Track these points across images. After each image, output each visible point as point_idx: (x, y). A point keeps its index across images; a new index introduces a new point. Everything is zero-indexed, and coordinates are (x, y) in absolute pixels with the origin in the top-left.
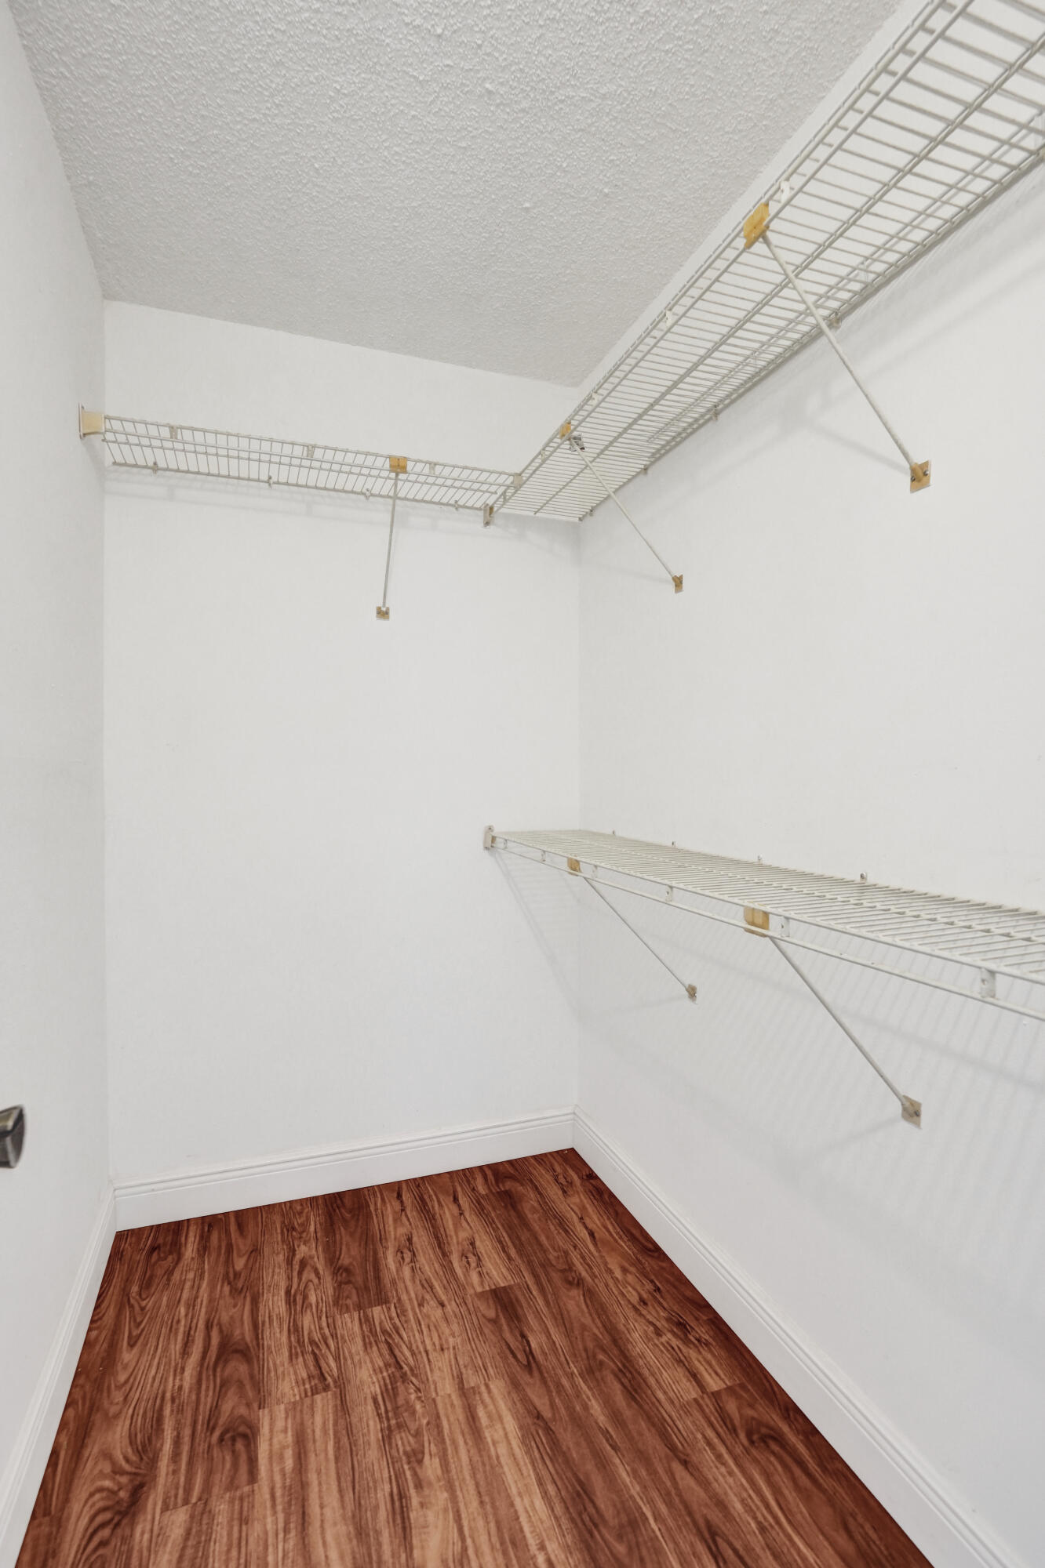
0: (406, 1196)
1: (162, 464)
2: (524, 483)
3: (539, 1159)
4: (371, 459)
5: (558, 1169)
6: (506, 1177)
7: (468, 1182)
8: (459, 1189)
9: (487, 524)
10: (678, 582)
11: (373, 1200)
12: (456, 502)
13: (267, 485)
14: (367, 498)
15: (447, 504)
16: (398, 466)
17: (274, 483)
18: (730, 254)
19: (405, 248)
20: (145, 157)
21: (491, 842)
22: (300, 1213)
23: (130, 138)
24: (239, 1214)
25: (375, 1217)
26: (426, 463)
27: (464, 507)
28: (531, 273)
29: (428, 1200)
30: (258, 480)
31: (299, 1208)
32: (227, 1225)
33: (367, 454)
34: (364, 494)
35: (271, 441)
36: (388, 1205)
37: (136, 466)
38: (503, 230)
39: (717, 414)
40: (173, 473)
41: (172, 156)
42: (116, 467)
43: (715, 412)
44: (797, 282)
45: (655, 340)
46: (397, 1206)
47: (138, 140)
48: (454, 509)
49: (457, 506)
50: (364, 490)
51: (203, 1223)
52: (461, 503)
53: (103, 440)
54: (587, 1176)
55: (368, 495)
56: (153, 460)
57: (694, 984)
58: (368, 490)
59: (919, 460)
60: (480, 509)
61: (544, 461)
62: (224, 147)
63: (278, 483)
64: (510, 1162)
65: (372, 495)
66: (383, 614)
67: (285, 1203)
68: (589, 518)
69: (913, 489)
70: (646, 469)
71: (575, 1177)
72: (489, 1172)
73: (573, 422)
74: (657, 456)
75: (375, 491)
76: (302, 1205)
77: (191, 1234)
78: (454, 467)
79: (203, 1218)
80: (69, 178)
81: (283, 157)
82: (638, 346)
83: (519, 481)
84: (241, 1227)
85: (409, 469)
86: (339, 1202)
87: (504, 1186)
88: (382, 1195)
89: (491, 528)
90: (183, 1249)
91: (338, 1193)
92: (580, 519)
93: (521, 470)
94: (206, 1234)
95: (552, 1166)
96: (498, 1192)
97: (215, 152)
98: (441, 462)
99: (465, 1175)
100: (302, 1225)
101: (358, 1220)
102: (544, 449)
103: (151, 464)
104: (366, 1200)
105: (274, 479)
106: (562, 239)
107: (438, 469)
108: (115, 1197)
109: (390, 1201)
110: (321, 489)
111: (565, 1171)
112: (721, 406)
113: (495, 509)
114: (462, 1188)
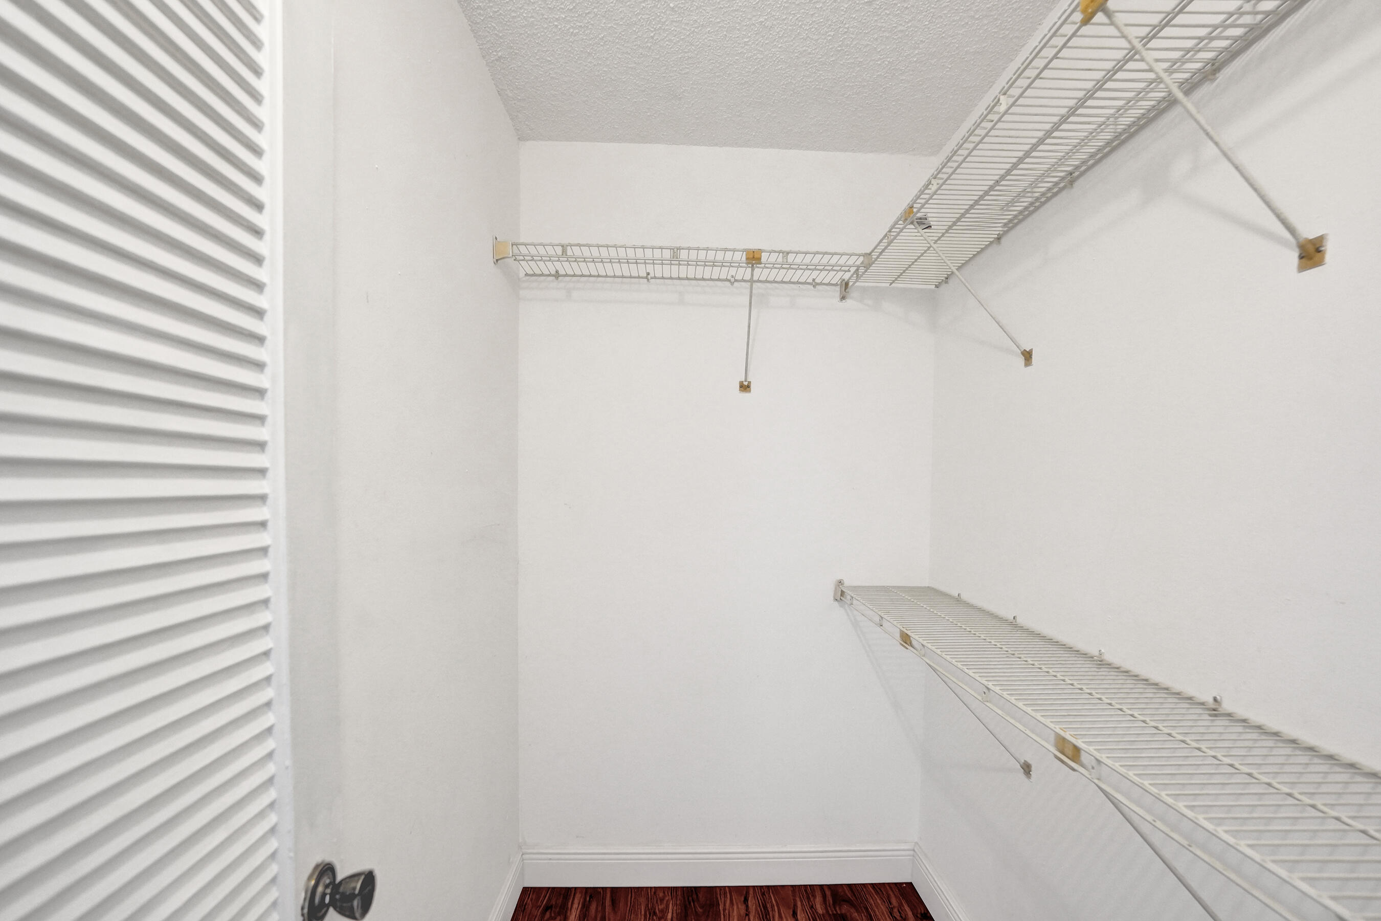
0: (751, 903)
1: (562, 272)
2: (873, 263)
3: (879, 888)
4: (729, 254)
5: (894, 902)
6: (844, 901)
7: (808, 898)
8: (799, 904)
9: (843, 298)
10: (1028, 356)
11: (723, 899)
12: (814, 280)
13: (646, 280)
14: (732, 284)
15: (805, 283)
16: (754, 258)
17: (652, 278)
18: (1068, 29)
19: (756, 59)
20: (536, 29)
21: (841, 594)
22: (662, 900)
23: (524, 17)
24: (615, 891)
25: (722, 916)
26: (779, 252)
27: (821, 284)
28: (880, 59)
29: (770, 910)
30: (639, 277)
31: (661, 895)
32: (604, 899)
33: (726, 250)
34: (729, 281)
35: (643, 248)
36: (735, 908)
37: (542, 275)
38: (846, 26)
39: (1072, 183)
40: (570, 278)
41: (556, 23)
42: (527, 278)
43: (1071, 179)
44: (1145, 53)
45: (992, 124)
46: (742, 908)
47: (531, 17)
48: (812, 287)
49: (815, 284)
50: (729, 277)
51: (586, 893)
52: (818, 281)
53: (514, 260)
54: (921, 914)
55: (732, 281)
56: (555, 270)
57: (1030, 762)
58: (732, 276)
59: (1309, 232)
60: (836, 285)
61: (889, 244)
62: (595, 7)
63: (655, 278)
64: (849, 886)
65: (736, 281)
66: (745, 387)
67: (651, 888)
68: (944, 286)
69: (1302, 268)
70: (999, 239)
71: (910, 914)
72: (828, 893)
73: (915, 205)
74: (1011, 225)
75: (739, 277)
76: (664, 893)
77: (576, 901)
78: (806, 253)
79: (587, 889)
80: (484, 57)
81: (644, 5)
82: (974, 130)
83: (869, 260)
84: (614, 903)
85: (763, 260)
86: (695, 896)
87: (840, 909)
88: (731, 896)
89: (849, 302)
90: (569, 912)
91: (696, 888)
92: (937, 286)
93: (870, 250)
94: (587, 903)
95: (889, 897)
96: (833, 914)
97: (589, 13)
98: (793, 250)
99: (806, 891)
100: (662, 911)
101: (708, 916)
102: (890, 231)
103: (553, 272)
104: (717, 898)
105: (652, 275)
106: (908, 22)
107: (791, 258)
108: (523, 860)
109: (737, 904)
110: (691, 279)
111: (901, 905)
112: (1077, 174)
113: (851, 284)
114: (802, 905)
